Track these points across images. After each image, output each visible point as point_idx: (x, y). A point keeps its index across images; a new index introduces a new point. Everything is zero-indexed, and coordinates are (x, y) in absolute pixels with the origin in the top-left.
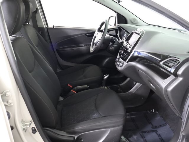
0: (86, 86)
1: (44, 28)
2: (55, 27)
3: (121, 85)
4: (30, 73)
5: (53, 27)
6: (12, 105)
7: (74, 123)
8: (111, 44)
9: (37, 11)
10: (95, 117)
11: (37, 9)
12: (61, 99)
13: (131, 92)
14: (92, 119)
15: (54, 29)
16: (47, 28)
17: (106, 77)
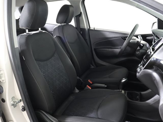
0: (103, 85)
1: (85, 29)
2: (95, 29)
3: (142, 93)
4: (35, 60)
5: (94, 29)
6: (4, 82)
7: (73, 115)
8: (138, 48)
9: (81, 14)
10: (91, 116)
11: (81, 13)
12: (77, 91)
13: (147, 103)
14: (88, 117)
15: (94, 30)
16: (89, 29)
17: (123, 81)
